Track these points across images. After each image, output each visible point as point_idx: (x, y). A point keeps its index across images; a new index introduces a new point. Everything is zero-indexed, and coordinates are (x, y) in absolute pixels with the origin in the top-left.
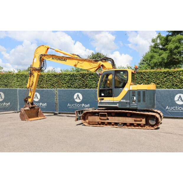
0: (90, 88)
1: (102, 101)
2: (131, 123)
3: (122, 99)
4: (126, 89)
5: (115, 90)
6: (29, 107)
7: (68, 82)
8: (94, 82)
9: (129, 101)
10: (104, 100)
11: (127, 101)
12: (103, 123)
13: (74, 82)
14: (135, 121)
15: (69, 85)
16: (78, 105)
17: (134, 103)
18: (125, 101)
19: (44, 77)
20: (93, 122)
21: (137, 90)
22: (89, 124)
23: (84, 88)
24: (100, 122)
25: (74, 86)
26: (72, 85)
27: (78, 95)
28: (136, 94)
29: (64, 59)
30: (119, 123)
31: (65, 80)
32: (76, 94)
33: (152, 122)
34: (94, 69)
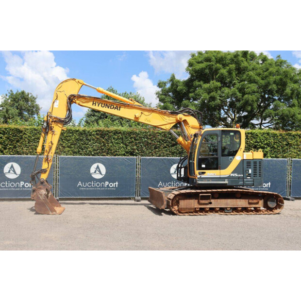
0: (115, 156)
1: (203, 176)
2: (244, 206)
3: (232, 173)
4: (238, 158)
5: (222, 159)
6: (47, 190)
7: (75, 144)
8: (121, 145)
9: (242, 175)
10: (205, 174)
11: (240, 175)
12: (202, 210)
13: (85, 144)
14: (250, 204)
15: (76, 150)
16: (98, 185)
17: (249, 178)
18: (237, 175)
19: (25, 134)
20: (187, 208)
21: (253, 159)
22: (180, 212)
23: (104, 156)
24: (197, 208)
25: (86, 152)
26: (82, 149)
27: (98, 167)
28: (252, 165)
29: (115, 106)
30: (226, 208)
31: (68, 141)
32: (95, 166)
33: (271, 204)
34: (169, 125)
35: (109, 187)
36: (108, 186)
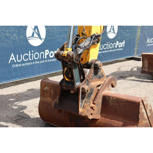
35: (50, 58)
36: (48, 56)
